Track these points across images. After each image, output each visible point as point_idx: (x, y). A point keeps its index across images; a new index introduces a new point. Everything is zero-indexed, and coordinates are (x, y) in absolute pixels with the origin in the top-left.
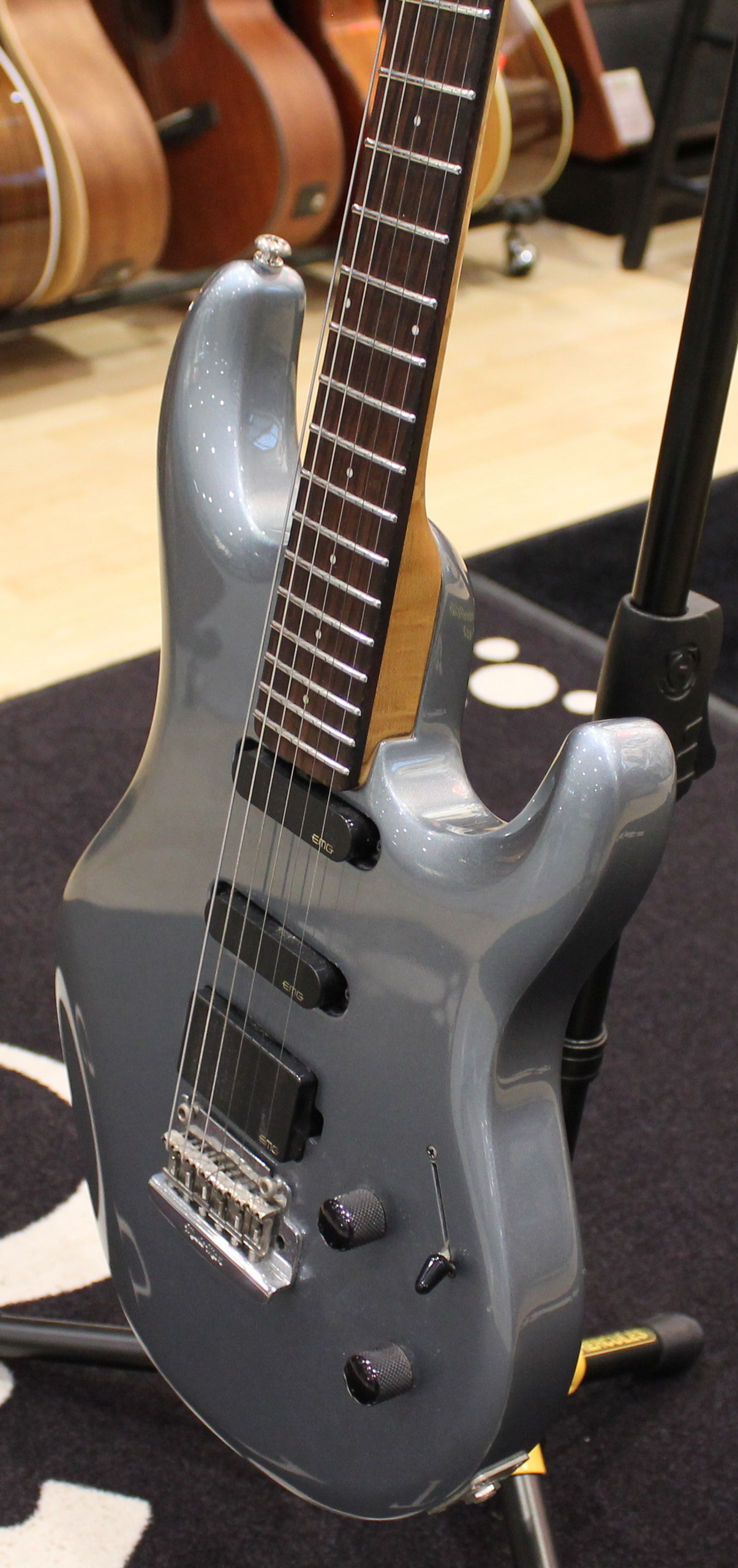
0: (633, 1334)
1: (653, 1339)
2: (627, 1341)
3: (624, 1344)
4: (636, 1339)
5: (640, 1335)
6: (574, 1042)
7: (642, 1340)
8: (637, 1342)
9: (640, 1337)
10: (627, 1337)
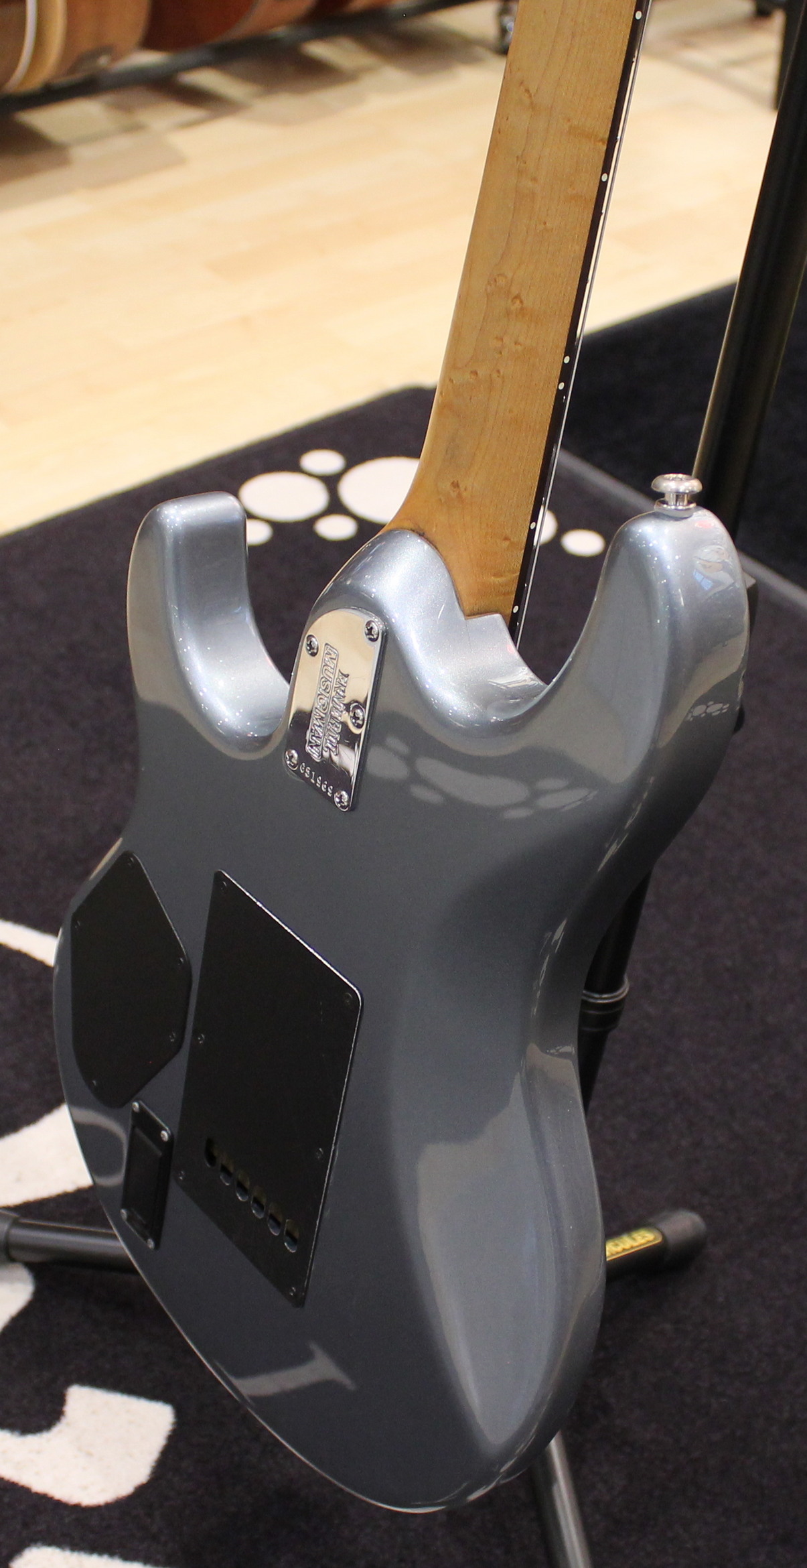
0: (639, 1235)
1: (659, 1240)
2: (635, 1244)
3: (632, 1248)
4: (643, 1241)
5: (646, 1237)
6: (597, 996)
7: (649, 1242)
8: (643, 1244)
9: (647, 1239)
10: (634, 1239)
